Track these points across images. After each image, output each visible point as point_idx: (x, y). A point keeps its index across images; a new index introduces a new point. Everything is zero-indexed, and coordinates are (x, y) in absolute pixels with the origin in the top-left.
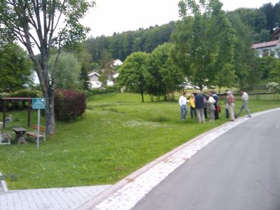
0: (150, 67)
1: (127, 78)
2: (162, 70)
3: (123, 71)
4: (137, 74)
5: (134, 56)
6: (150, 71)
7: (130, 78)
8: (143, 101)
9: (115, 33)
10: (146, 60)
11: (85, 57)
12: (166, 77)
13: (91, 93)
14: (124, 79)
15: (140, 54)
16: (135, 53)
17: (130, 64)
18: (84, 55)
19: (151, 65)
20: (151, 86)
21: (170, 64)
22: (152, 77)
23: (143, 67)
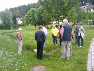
0: (38, 14)
1: (29, 19)
2: (42, 15)
3: (27, 16)
4: (33, 17)
5: (32, 10)
6: (38, 16)
7: (30, 19)
8: (36, 29)
9: (28, 4)
10: (36, 11)
11: (18, 13)
12: (44, 18)
13: (17, 26)
14: (28, 19)
15: (34, 9)
16: (32, 9)
17: (30, 13)
18: (17, 12)
19: (38, 13)
20: (38, 22)
21: (46, 13)
22: (38, 18)
23: (35, 14)
